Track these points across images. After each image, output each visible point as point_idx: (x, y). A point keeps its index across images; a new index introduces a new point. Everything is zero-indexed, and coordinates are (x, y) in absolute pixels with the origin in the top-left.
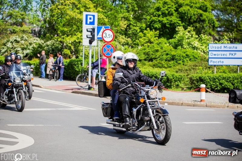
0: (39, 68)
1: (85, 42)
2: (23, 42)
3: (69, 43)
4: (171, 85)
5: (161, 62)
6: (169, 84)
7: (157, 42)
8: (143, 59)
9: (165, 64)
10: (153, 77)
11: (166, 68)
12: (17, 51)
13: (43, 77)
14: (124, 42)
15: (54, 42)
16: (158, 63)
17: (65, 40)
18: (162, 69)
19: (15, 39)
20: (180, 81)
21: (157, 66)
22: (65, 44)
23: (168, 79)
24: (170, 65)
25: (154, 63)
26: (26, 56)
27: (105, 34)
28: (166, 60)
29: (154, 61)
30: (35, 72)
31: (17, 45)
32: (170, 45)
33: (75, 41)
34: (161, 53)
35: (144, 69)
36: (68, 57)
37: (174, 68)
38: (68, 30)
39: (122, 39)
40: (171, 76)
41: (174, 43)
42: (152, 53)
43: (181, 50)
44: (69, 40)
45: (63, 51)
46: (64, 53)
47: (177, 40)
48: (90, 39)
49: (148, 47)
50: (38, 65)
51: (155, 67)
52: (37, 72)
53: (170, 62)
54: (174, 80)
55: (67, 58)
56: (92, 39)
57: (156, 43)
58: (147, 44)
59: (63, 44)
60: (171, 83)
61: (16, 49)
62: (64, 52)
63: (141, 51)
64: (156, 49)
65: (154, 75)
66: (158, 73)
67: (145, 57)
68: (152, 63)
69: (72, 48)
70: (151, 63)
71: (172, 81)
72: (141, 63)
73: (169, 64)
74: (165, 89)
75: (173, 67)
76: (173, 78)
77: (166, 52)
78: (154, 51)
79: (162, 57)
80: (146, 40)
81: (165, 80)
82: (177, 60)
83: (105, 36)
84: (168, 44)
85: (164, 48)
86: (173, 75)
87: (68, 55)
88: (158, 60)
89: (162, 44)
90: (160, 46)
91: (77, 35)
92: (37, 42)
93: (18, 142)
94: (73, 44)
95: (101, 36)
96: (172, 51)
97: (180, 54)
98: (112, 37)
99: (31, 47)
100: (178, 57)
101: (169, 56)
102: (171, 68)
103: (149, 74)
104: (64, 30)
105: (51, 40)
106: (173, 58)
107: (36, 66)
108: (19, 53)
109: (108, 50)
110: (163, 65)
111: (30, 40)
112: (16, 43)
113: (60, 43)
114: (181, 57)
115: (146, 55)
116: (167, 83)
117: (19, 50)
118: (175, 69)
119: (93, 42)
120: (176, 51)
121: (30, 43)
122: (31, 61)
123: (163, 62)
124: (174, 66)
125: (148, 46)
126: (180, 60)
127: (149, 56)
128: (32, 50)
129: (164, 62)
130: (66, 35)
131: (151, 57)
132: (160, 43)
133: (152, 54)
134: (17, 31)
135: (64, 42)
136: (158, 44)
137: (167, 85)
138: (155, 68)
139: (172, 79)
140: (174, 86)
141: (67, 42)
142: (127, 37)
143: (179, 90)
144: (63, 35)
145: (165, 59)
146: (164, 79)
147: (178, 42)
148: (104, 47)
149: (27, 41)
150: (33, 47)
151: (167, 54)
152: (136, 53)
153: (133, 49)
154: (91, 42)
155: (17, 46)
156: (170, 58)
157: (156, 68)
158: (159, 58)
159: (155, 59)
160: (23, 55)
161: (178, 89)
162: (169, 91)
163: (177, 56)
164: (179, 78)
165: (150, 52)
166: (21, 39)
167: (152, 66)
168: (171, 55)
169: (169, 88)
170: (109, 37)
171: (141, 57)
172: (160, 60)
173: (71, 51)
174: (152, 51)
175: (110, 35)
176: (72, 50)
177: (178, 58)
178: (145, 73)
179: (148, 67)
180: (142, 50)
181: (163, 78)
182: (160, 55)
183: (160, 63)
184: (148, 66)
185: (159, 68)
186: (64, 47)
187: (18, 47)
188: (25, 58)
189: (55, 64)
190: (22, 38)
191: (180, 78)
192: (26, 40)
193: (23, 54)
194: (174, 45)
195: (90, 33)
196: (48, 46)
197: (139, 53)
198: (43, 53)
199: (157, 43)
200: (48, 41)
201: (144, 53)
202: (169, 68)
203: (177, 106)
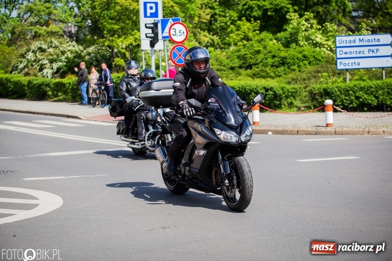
0: (78, 89)
1: (145, 44)
2: (51, 50)
3: (122, 48)
4: (280, 104)
5: (264, 69)
6: (278, 103)
7: (257, 38)
8: (237, 66)
9: (271, 72)
10: (253, 93)
11: (273, 78)
12: (42, 65)
13: (84, 103)
14: (208, 42)
15: (99, 48)
16: (261, 71)
17: (115, 43)
18: (266, 80)
19: (39, 46)
20: (294, 97)
21: (259, 76)
22: (115, 50)
23: (275, 94)
24: (279, 72)
25: (254, 72)
26: (57, 72)
27: (174, 30)
28: (272, 66)
29: (254, 68)
30: (71, 95)
31: (43, 55)
32: (278, 42)
33: (131, 44)
34: (265, 54)
35: (237, 82)
36: (122, 70)
37: (285, 78)
38: (119, 29)
39: (204, 37)
40: (280, 89)
41: (285, 38)
42: (250, 55)
43: (295, 49)
44: (121, 43)
45: (113, 61)
46: (115, 65)
47: (288, 33)
48: (151, 39)
49: (243, 47)
50: (75, 85)
51: (255, 78)
52: (75, 95)
53: (279, 69)
54: (284, 95)
55: (120, 71)
56: (154, 40)
57: (255, 39)
58: (243, 42)
59: (113, 50)
60: (280, 100)
61: (40, 62)
62: (115, 62)
63: (233, 54)
64: (257, 49)
65: (253, 90)
66: (260, 85)
67: (239, 63)
68: (251, 71)
69: (128, 55)
70: (249, 71)
71: (283, 98)
72: (234, 72)
73: (277, 71)
74: (272, 111)
75: (284, 76)
76: (284, 93)
77: (271, 53)
78: (253, 52)
79: (266, 61)
80: (240, 36)
81: (271, 97)
82: (289, 65)
83: (174, 34)
84: (275, 41)
85: (268, 47)
86: (283, 89)
87: (122, 67)
88: (260, 66)
89: (265, 41)
90: (262, 44)
91: (133, 35)
92: (74, 48)
93: (37, 205)
94: (128, 49)
95: (168, 34)
96: (281, 51)
97: (294, 55)
98: (185, 34)
99: (63, 58)
100: (291, 59)
101: (276, 59)
102: (281, 77)
103: (245, 89)
104: (113, 28)
105: (94, 45)
106: (283, 62)
107: (73, 87)
108: (46, 67)
109: (180, 55)
110: (268, 73)
111: (63, 47)
112: (40, 53)
113: (108, 49)
114: (295, 60)
115: (241, 60)
116: (275, 102)
117: (45, 63)
118: (287, 78)
119: (156, 43)
120: (287, 51)
121: (61, 52)
122: (64, 79)
123: (267, 69)
124: (285, 74)
125: (244, 45)
126: (294, 64)
127: (246, 61)
128: (66, 62)
129: (270, 69)
130: (116, 36)
131: (250, 62)
132: (262, 39)
133: (251, 58)
134: (42, 34)
135: (114, 46)
136: (259, 42)
137: (275, 103)
138: (256, 80)
139: (282, 94)
140: (285, 106)
141: (119, 47)
142: (211, 33)
143: (293, 111)
144: (113, 36)
145: (271, 63)
146: (269, 95)
147: (291, 38)
148: (174, 50)
149: (58, 49)
150: (67, 58)
151: (274, 57)
152: (226, 57)
153: (221, 51)
154: (152, 45)
155: (43, 57)
156: (279, 61)
157: (257, 78)
158: (262, 64)
159: (255, 64)
160: (53, 71)
161: (292, 109)
162: (279, 114)
163: (289, 58)
164: (292, 93)
165: (246, 54)
166: (48, 45)
167: (251, 77)
168: (280, 57)
169: (277, 109)
170: (180, 34)
171: (234, 63)
172: (263, 66)
173: (126, 59)
174: (251, 53)
175: (182, 32)
176: (128, 58)
177: (291, 61)
178: (239, 88)
179: (245, 79)
180: (235, 52)
181: (267, 93)
182: (263, 59)
183: (264, 71)
184: (244, 77)
185: (261, 79)
186: (115, 55)
187: (44, 59)
188: (55, 75)
189: (99, 82)
190: (50, 45)
191: (294, 92)
192: (56, 47)
193: (52, 69)
194: (285, 41)
195: (150, 31)
196: (89, 54)
197: (231, 57)
198: (83, 65)
199: (257, 40)
200: (89, 47)
201: (238, 57)
202: (278, 78)
203: (291, 136)
